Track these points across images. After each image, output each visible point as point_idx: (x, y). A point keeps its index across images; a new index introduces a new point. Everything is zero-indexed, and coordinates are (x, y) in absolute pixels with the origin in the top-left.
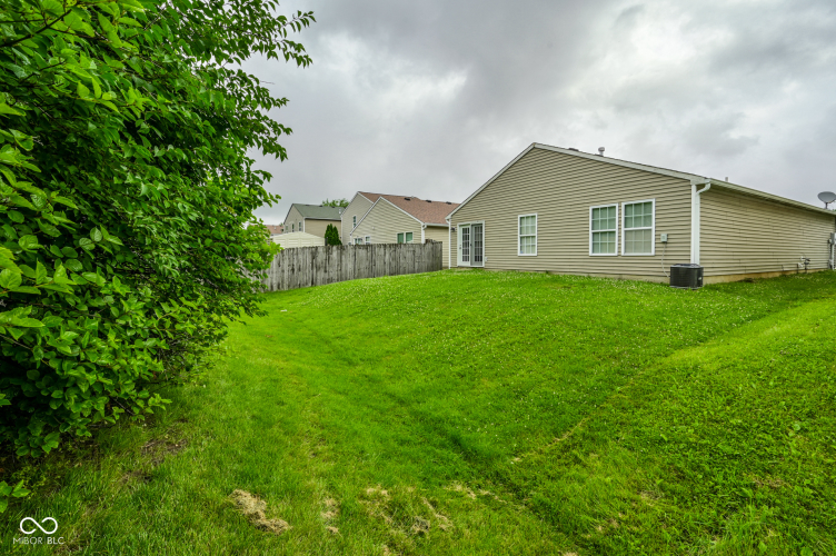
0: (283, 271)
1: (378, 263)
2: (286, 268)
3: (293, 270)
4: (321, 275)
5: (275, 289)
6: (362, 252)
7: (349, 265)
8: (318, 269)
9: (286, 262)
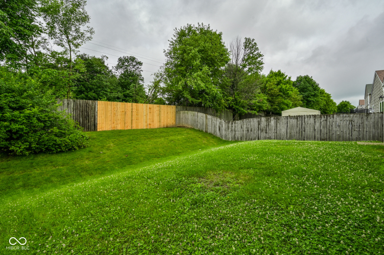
0: (243, 131)
1: (307, 129)
2: (245, 129)
3: (248, 130)
4: (263, 134)
5: (240, 139)
6: (294, 121)
7: (282, 129)
8: (262, 131)
9: (245, 126)
